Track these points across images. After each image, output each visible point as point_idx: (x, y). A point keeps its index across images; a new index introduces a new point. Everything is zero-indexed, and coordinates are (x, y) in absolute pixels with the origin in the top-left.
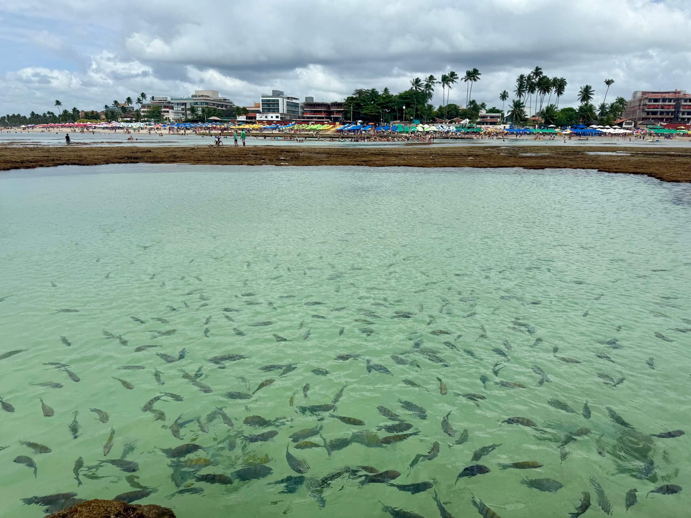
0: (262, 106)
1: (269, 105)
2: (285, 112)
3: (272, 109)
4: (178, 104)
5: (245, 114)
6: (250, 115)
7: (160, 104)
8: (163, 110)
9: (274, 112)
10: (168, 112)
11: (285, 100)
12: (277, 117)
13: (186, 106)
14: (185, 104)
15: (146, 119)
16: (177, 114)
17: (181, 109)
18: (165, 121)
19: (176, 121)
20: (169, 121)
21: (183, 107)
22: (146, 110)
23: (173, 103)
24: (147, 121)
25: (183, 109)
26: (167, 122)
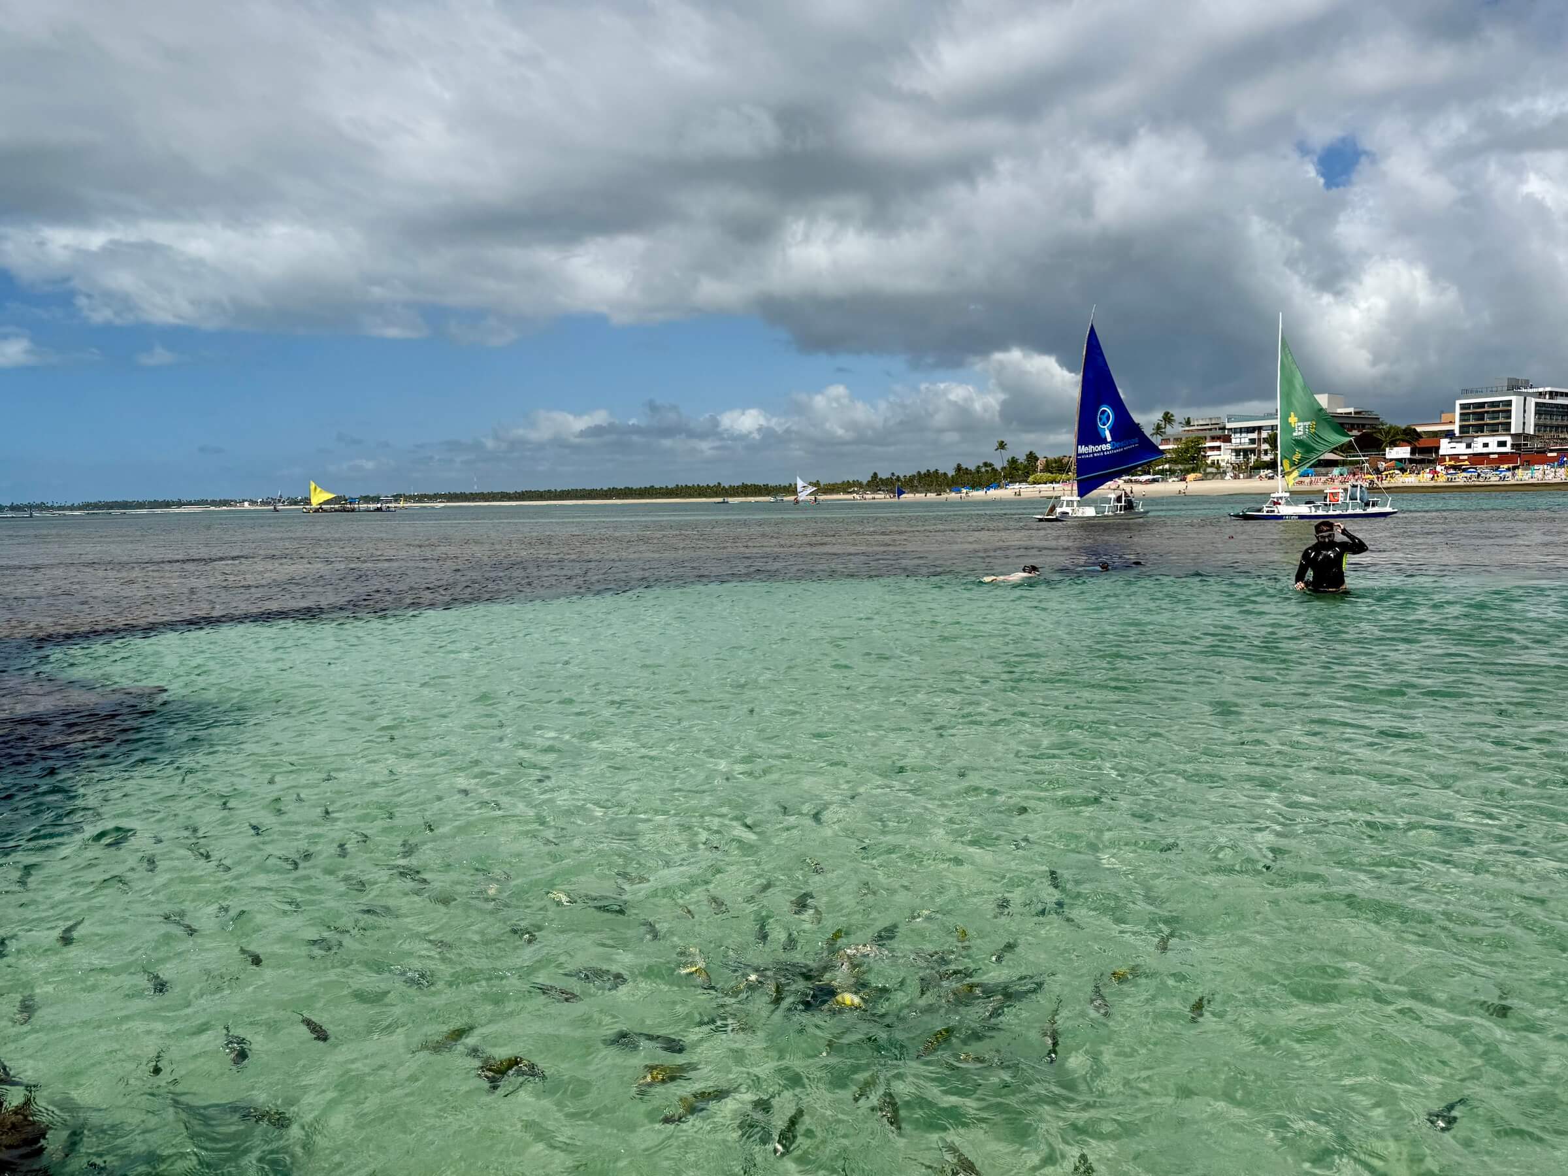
0: (1461, 420)
1: (1480, 416)
2: (1531, 430)
3: (1487, 425)
4: (1240, 431)
5: (1409, 443)
6: (1422, 443)
7: (1202, 434)
8: (1209, 444)
9: (1494, 430)
10: (1219, 448)
11: (1532, 402)
12: (1502, 444)
13: (1260, 433)
14: (1260, 429)
15: (1167, 466)
16: (1237, 452)
17: (1247, 440)
18: (1209, 470)
19: (1234, 468)
20: (1219, 467)
21: (1255, 436)
22: (1170, 447)
23: (1230, 429)
24: (1170, 470)
25: (1252, 441)
26: (1214, 470)
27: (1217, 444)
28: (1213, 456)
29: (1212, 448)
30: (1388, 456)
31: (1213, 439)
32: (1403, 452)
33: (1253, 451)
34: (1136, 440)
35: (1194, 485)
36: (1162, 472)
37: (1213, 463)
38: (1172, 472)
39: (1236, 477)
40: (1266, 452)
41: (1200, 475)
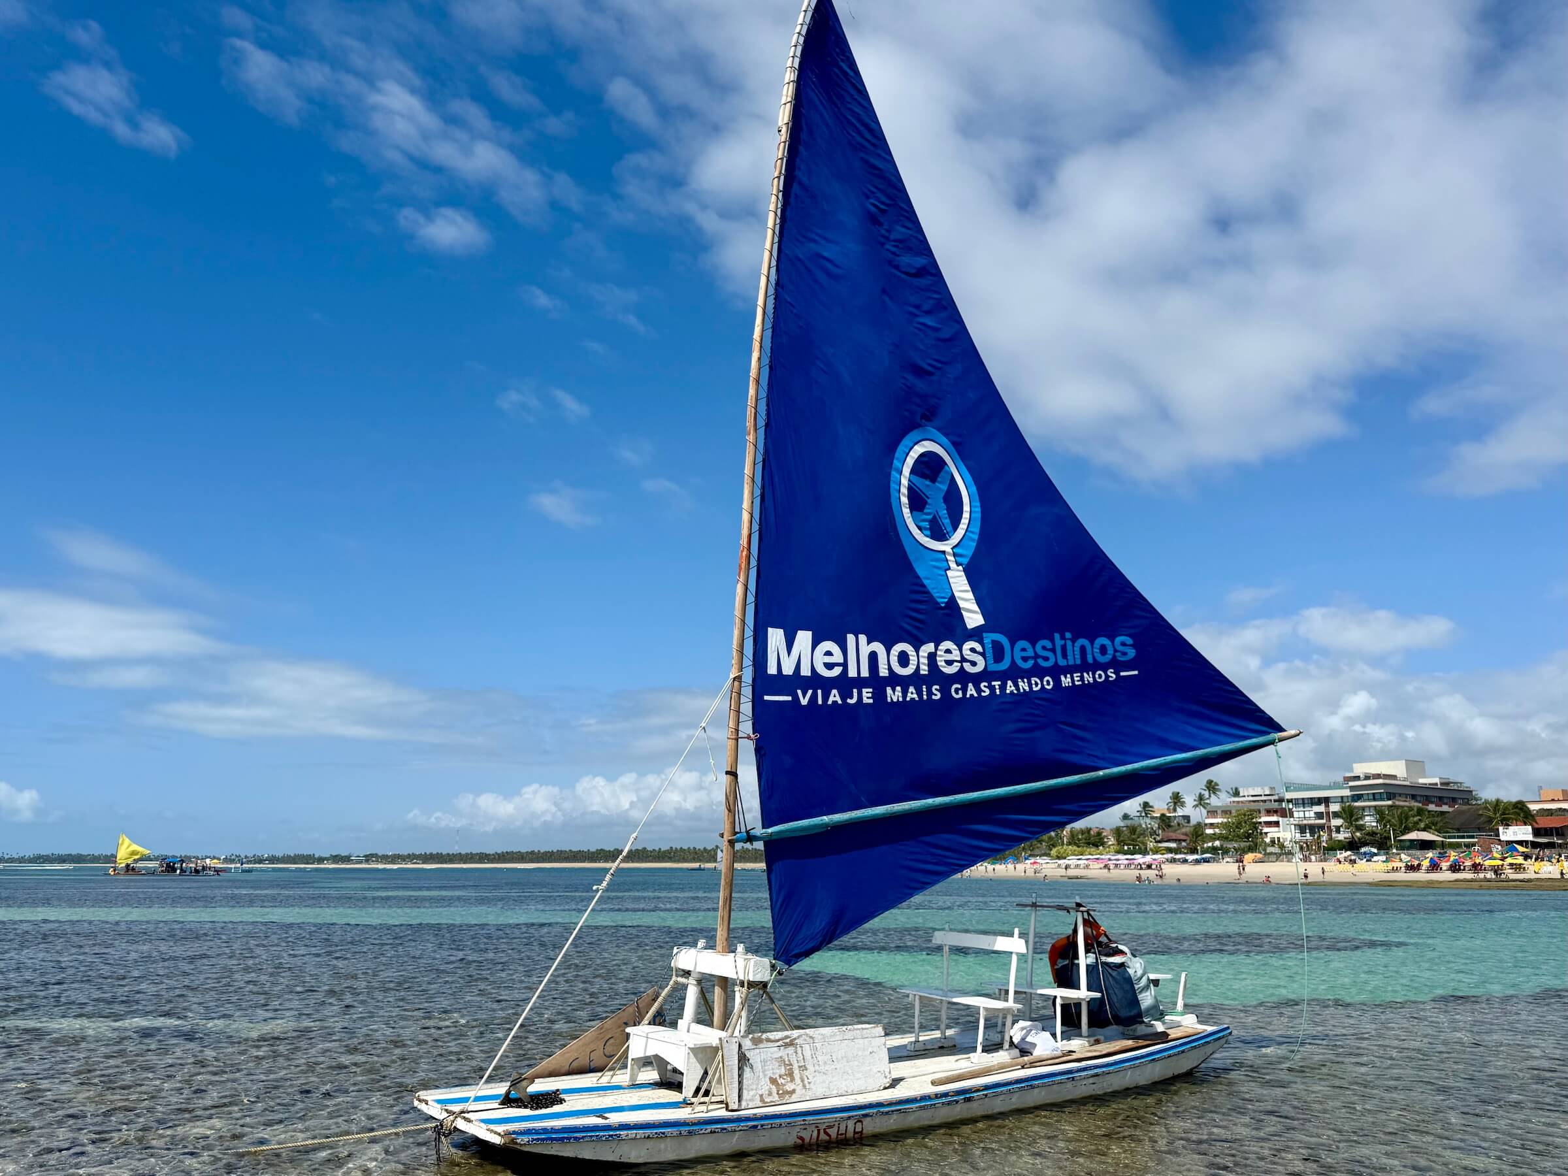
4: (1304, 802)
5: (1526, 822)
6: (1544, 823)
7: (1254, 806)
8: (1264, 819)
10: (1277, 824)
13: (1327, 806)
14: (1326, 801)
15: (1217, 843)
16: (1302, 829)
17: (1312, 814)
18: (1269, 850)
19: (1301, 848)
20: (1282, 846)
21: (1321, 808)
22: (1219, 820)
23: (1289, 801)
24: (1221, 848)
25: (1319, 815)
26: (1275, 850)
27: (1274, 818)
28: (1272, 833)
29: (1269, 824)
30: (1503, 838)
31: (1269, 812)
32: (1523, 832)
33: (1321, 827)
34: (1123, 645)
35: (1255, 869)
36: (1214, 850)
37: (1273, 842)
38: (1226, 852)
39: (1306, 859)
40: (1338, 830)
41: (1259, 856)
